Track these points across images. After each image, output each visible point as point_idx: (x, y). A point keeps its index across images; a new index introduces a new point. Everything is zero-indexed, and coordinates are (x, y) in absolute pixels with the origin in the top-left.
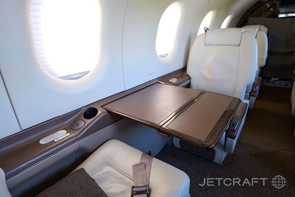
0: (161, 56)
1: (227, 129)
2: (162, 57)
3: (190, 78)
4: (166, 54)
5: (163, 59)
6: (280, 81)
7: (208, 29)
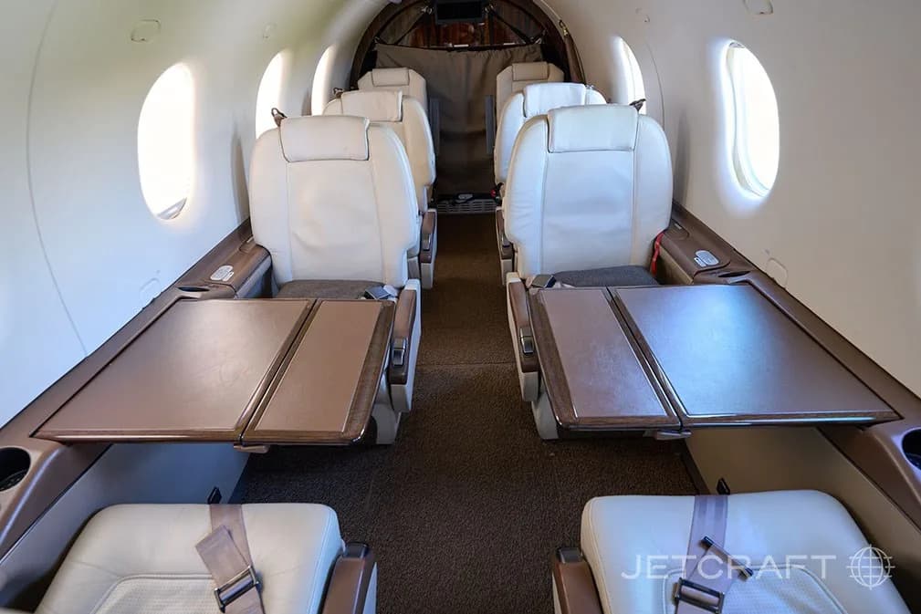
0: (166, 215)
1: (386, 366)
2: (169, 217)
3: (269, 254)
4: (180, 203)
5: (170, 221)
6: (476, 200)
7: (282, 115)
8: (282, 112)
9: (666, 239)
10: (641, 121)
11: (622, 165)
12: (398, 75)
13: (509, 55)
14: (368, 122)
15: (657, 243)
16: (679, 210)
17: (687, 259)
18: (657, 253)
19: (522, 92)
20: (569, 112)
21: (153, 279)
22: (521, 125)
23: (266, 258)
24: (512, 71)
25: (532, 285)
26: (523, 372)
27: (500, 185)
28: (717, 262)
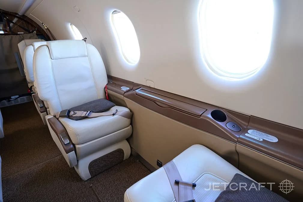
9: (108, 87)
10: (87, 45)
13: (22, 37)
15: (106, 89)
17: (119, 91)
18: (107, 93)
19: (32, 45)
24: (25, 42)
25: (60, 116)
26: (67, 153)
27: (32, 87)
28: (129, 88)
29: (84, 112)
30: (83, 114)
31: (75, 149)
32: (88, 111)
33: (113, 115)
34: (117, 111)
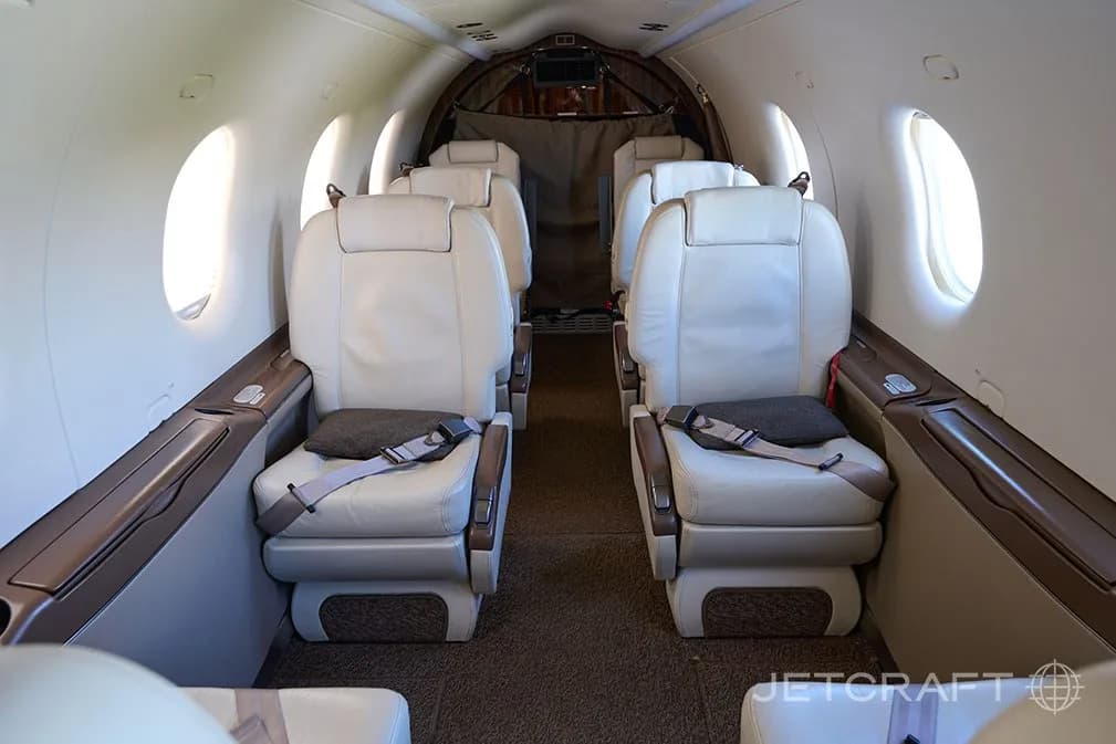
0: (184, 314)
2: (189, 317)
3: (310, 372)
4: (202, 300)
6: (585, 316)
7: (341, 193)
8: (340, 189)
9: (846, 360)
10: (806, 208)
11: (783, 264)
12: (485, 149)
13: (631, 128)
14: (452, 204)
15: (834, 366)
16: (861, 323)
17: (875, 386)
18: (833, 380)
19: (651, 172)
20: (710, 195)
21: (165, 395)
22: (648, 214)
23: (305, 377)
24: (635, 147)
25: (666, 420)
26: (656, 535)
27: (619, 293)
28: (914, 388)
29: (738, 429)
30: (732, 433)
31: (677, 531)
32: (747, 431)
33: (822, 468)
34: (839, 461)
